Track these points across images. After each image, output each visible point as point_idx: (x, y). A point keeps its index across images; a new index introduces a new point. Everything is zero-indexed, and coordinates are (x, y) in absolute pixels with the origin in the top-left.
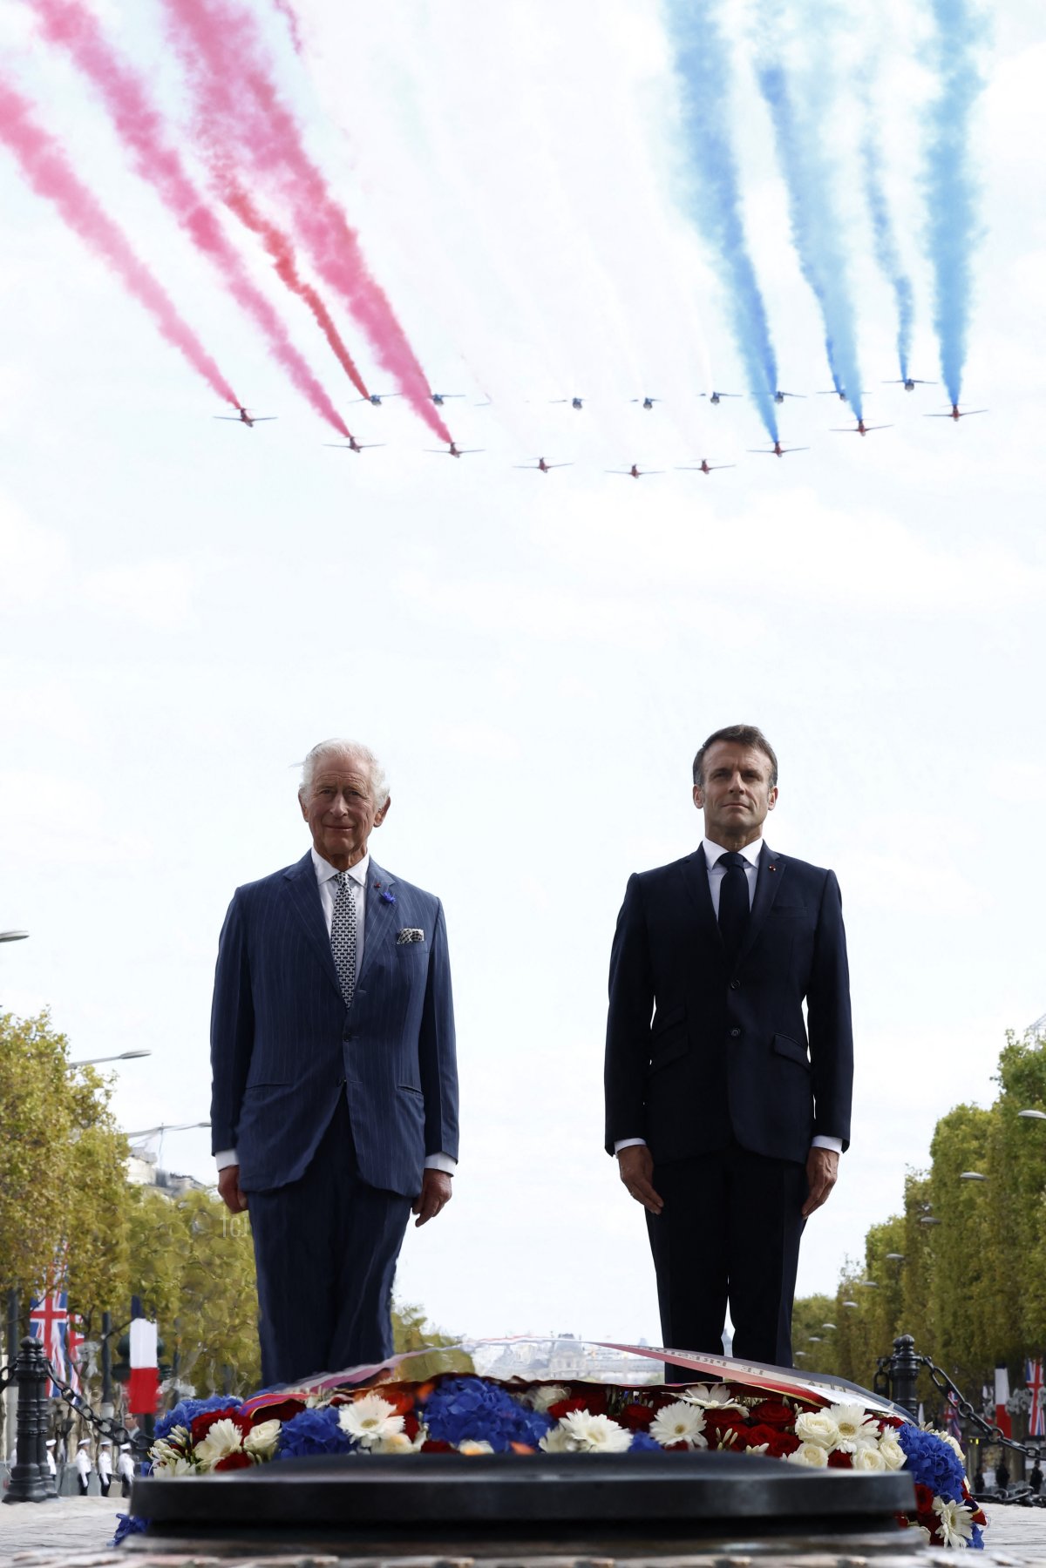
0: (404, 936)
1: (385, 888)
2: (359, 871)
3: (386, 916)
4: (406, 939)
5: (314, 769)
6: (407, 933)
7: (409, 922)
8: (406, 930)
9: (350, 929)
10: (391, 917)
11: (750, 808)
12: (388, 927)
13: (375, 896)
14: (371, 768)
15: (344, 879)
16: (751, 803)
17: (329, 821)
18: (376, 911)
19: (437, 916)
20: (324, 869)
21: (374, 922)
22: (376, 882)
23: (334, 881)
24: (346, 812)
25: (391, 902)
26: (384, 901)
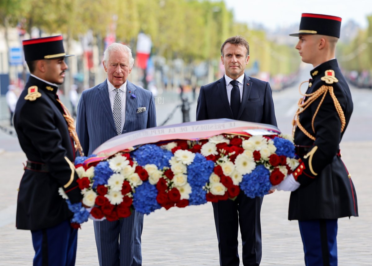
0: (139, 110)
1: (133, 92)
2: (123, 88)
3: (133, 103)
4: (140, 111)
5: (110, 56)
6: (140, 109)
7: (141, 104)
8: (139, 108)
9: (119, 109)
10: (135, 103)
11: (239, 67)
12: (133, 107)
13: (129, 96)
14: (128, 55)
15: (118, 91)
16: (239, 65)
17: (115, 74)
18: (129, 101)
19: (151, 100)
20: (111, 87)
21: (129, 106)
22: (129, 90)
23: (114, 91)
24: (121, 72)
25: (135, 98)
26: (132, 98)
